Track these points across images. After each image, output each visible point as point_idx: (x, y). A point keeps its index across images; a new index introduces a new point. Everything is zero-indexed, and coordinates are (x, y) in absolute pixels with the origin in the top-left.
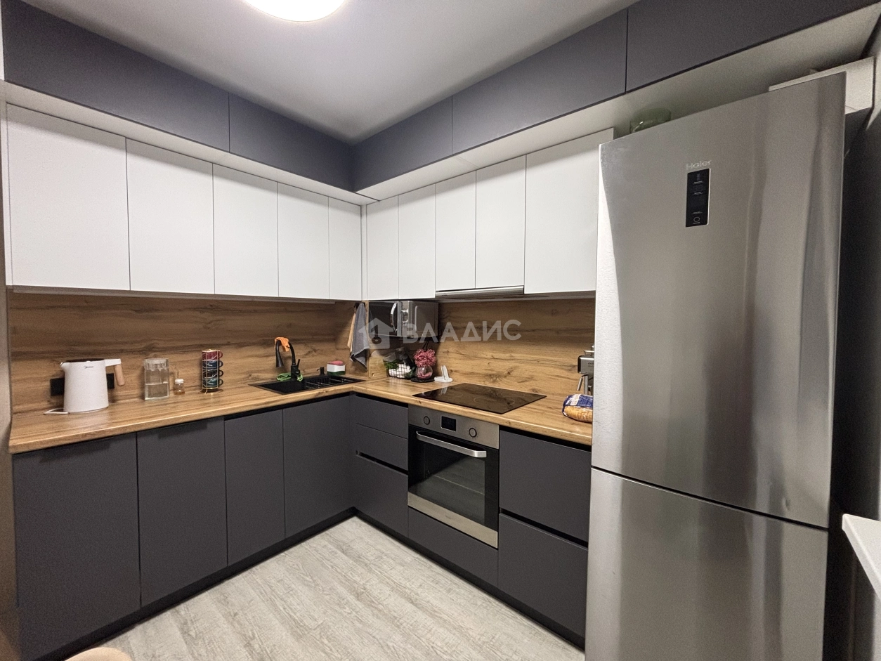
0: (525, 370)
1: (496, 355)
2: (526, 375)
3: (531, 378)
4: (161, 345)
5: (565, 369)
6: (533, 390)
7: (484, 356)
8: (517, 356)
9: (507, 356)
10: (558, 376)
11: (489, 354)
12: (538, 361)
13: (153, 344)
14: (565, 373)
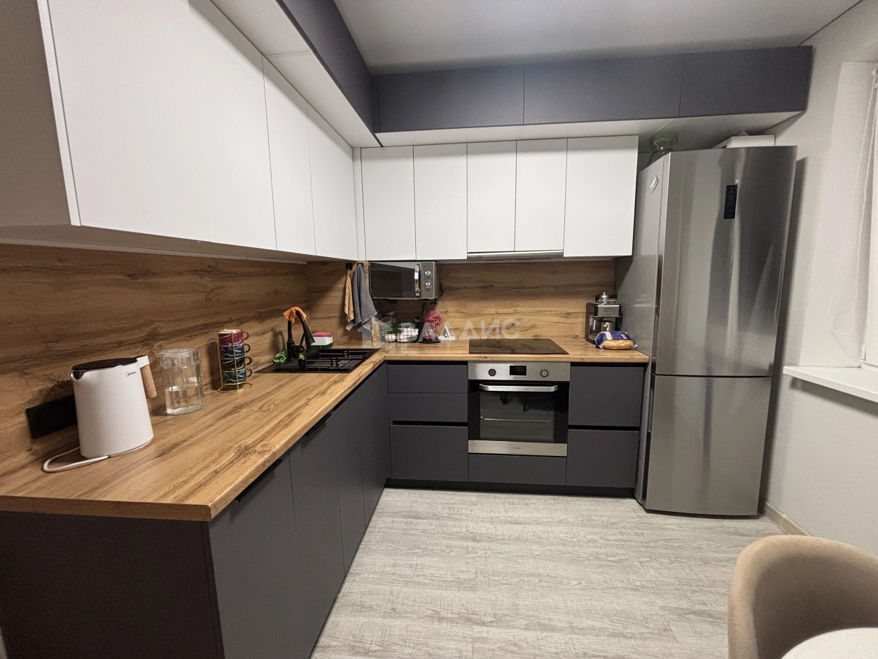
0: (529, 320)
1: (500, 311)
2: (529, 325)
3: (533, 327)
4: (165, 329)
5: (563, 317)
6: (536, 336)
7: (488, 312)
8: (519, 309)
9: (511, 310)
10: (556, 323)
11: (493, 311)
12: (539, 312)
13: (154, 329)
14: (562, 320)
